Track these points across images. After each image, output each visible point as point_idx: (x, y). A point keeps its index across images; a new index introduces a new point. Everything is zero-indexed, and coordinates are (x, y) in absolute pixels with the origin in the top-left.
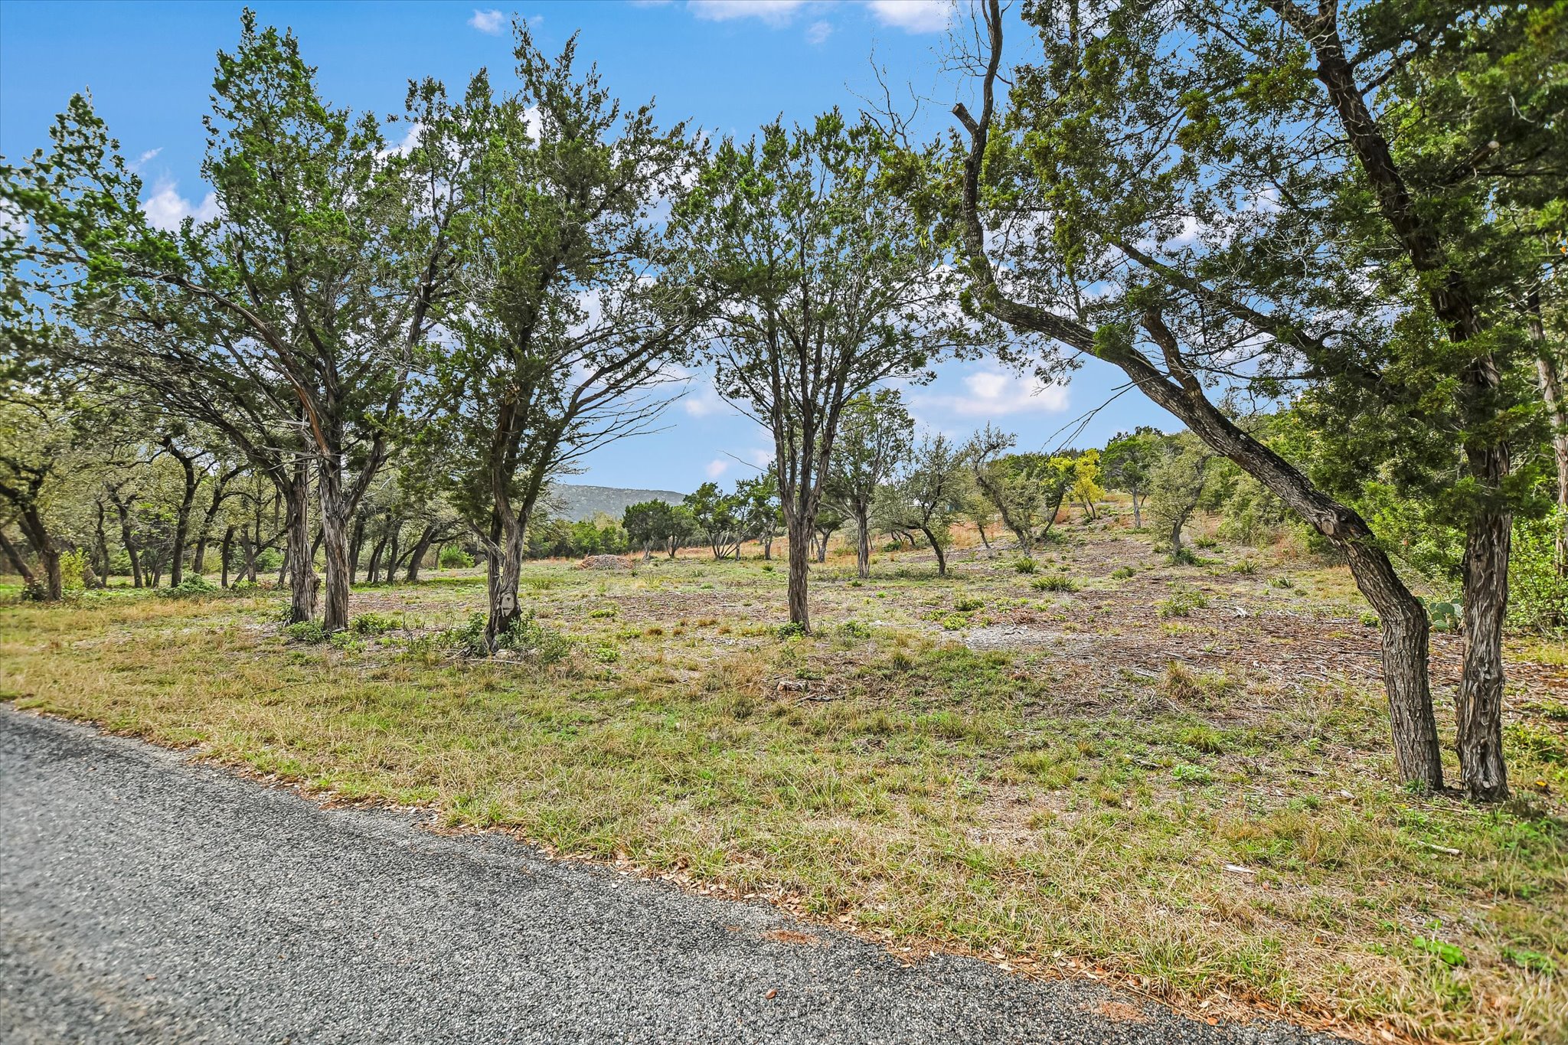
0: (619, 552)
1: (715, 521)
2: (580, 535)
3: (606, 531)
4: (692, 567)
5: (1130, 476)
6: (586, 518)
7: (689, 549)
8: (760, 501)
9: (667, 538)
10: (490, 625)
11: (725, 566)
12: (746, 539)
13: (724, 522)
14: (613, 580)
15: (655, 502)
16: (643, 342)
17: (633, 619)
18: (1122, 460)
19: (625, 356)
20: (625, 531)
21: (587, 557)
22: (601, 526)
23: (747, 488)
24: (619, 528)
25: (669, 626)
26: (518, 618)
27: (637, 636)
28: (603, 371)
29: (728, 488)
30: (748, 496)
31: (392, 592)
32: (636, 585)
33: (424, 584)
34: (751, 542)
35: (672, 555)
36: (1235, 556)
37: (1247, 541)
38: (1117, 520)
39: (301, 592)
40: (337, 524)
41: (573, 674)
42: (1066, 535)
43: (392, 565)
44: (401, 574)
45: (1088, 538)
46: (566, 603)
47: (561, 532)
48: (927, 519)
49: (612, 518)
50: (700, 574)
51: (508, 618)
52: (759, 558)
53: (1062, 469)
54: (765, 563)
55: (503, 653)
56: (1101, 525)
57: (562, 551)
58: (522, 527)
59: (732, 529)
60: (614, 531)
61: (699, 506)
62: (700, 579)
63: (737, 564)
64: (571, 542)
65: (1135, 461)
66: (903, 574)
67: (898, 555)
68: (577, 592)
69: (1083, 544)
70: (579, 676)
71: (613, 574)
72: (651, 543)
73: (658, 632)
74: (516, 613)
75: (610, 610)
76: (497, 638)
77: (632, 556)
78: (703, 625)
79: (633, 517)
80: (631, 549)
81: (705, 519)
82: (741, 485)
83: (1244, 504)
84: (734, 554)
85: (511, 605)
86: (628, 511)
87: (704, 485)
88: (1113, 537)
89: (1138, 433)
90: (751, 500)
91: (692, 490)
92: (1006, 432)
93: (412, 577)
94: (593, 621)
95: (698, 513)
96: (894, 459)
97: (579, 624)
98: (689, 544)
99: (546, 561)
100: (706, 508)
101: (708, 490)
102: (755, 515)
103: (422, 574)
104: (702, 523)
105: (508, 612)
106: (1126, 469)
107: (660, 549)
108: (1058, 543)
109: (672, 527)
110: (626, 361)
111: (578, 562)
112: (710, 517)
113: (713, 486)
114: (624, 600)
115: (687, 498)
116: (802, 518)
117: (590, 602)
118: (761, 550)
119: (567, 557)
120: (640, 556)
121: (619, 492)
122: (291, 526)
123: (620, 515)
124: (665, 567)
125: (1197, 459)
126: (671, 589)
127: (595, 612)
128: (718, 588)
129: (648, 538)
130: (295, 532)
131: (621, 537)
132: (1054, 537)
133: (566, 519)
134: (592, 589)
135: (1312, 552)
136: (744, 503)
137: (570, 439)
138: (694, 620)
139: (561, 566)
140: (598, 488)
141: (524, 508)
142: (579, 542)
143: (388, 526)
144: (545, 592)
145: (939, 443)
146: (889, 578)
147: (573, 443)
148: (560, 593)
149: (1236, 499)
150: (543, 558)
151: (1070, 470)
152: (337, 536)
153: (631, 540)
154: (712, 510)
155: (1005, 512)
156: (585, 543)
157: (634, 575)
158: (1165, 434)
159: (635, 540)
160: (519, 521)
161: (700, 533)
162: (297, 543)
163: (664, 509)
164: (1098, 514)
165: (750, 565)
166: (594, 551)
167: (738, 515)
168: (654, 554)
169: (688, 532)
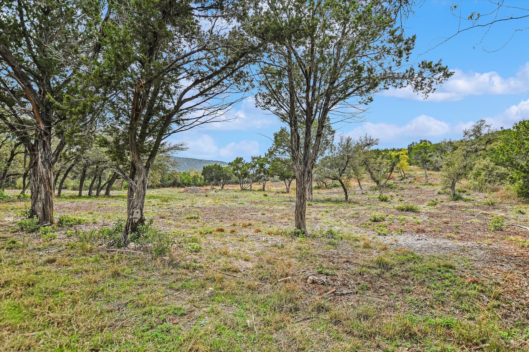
0: (200, 186)
1: (242, 174)
2: (183, 178)
3: (195, 177)
4: (231, 194)
5: (424, 160)
6: (187, 171)
7: (229, 185)
8: (262, 166)
9: (220, 180)
10: (126, 227)
11: (245, 194)
12: (254, 182)
13: (246, 174)
14: (197, 198)
15: (216, 165)
16: (221, 66)
17: (208, 221)
18: (420, 153)
19: (210, 73)
20: (203, 177)
21: (186, 188)
22: (192, 174)
23: (256, 160)
24: (200, 175)
25: (226, 226)
26: (143, 224)
27: (211, 233)
28: (197, 82)
29: (248, 160)
30: (256, 164)
31: (95, 201)
32: (208, 202)
33: (113, 197)
34: (255, 183)
35: (222, 188)
36: (480, 197)
37: (481, 190)
38: (415, 179)
39: (35, 202)
40: (47, 166)
41: (173, 264)
42: (394, 185)
43: (99, 188)
44: (103, 192)
45: (404, 186)
46: (175, 210)
47: (175, 176)
48: (340, 176)
49: (198, 171)
50: (236, 197)
51: (136, 224)
52: (260, 190)
53: (393, 156)
54: (263, 193)
55: (132, 245)
56: (408, 181)
57: (175, 184)
58: (148, 170)
59: (249, 178)
60: (198, 176)
61: (235, 167)
62: (237, 199)
63: (251, 193)
64: (179, 181)
65: (426, 153)
66: (329, 200)
67: (321, 191)
68: (180, 204)
69: (402, 189)
70: (176, 266)
71: (197, 196)
72: (213, 182)
73: (222, 230)
74: (142, 221)
75: (196, 216)
76: (129, 236)
77: (205, 188)
78: (245, 226)
79: (206, 171)
80: (205, 184)
81: (237, 173)
82: (253, 158)
83: (478, 174)
84: (249, 188)
85: (139, 216)
86: (204, 168)
87: (237, 158)
88: (416, 186)
89: (421, 143)
90: (257, 165)
91: (232, 160)
92: (374, 137)
93: (107, 194)
94: (187, 221)
95: (235, 170)
96: (325, 149)
97: (180, 223)
98: (229, 183)
99: (169, 189)
100: (238, 168)
101: (239, 160)
102: (259, 172)
103: (112, 193)
104: (236, 174)
105: (136, 220)
106: (422, 157)
107: (217, 185)
108: (391, 188)
109: (223, 176)
110: (211, 77)
111: (182, 189)
112: (239, 172)
113: (241, 159)
114: (203, 209)
115: (230, 164)
116: (304, 171)
117: (186, 210)
118: (261, 187)
119: (178, 187)
120: (209, 187)
121: (200, 161)
122: (32, 167)
123: (201, 170)
124: (220, 193)
125: (464, 152)
126: (224, 204)
127: (188, 216)
128: (247, 204)
129: (212, 180)
130: (34, 170)
131: (201, 179)
132: (389, 185)
133: (178, 171)
134: (188, 203)
135: (519, 197)
136: (254, 166)
137: (177, 122)
138: (239, 222)
139: (175, 191)
140: (192, 159)
141: (149, 160)
142: (183, 181)
143: (97, 170)
144: (165, 203)
145: (348, 140)
146: (323, 202)
147: (179, 124)
148: (172, 204)
149: (474, 171)
150: (168, 187)
151: (398, 157)
152: (47, 173)
153: (205, 180)
154: (240, 169)
155: (372, 174)
156: (186, 181)
157: (206, 196)
158: (433, 143)
159: (207, 181)
160: (146, 167)
161: (234, 178)
162: (34, 176)
163: (219, 168)
164: (406, 176)
165: (256, 193)
166: (189, 185)
167: (251, 172)
168: (215, 187)
169: (229, 178)
